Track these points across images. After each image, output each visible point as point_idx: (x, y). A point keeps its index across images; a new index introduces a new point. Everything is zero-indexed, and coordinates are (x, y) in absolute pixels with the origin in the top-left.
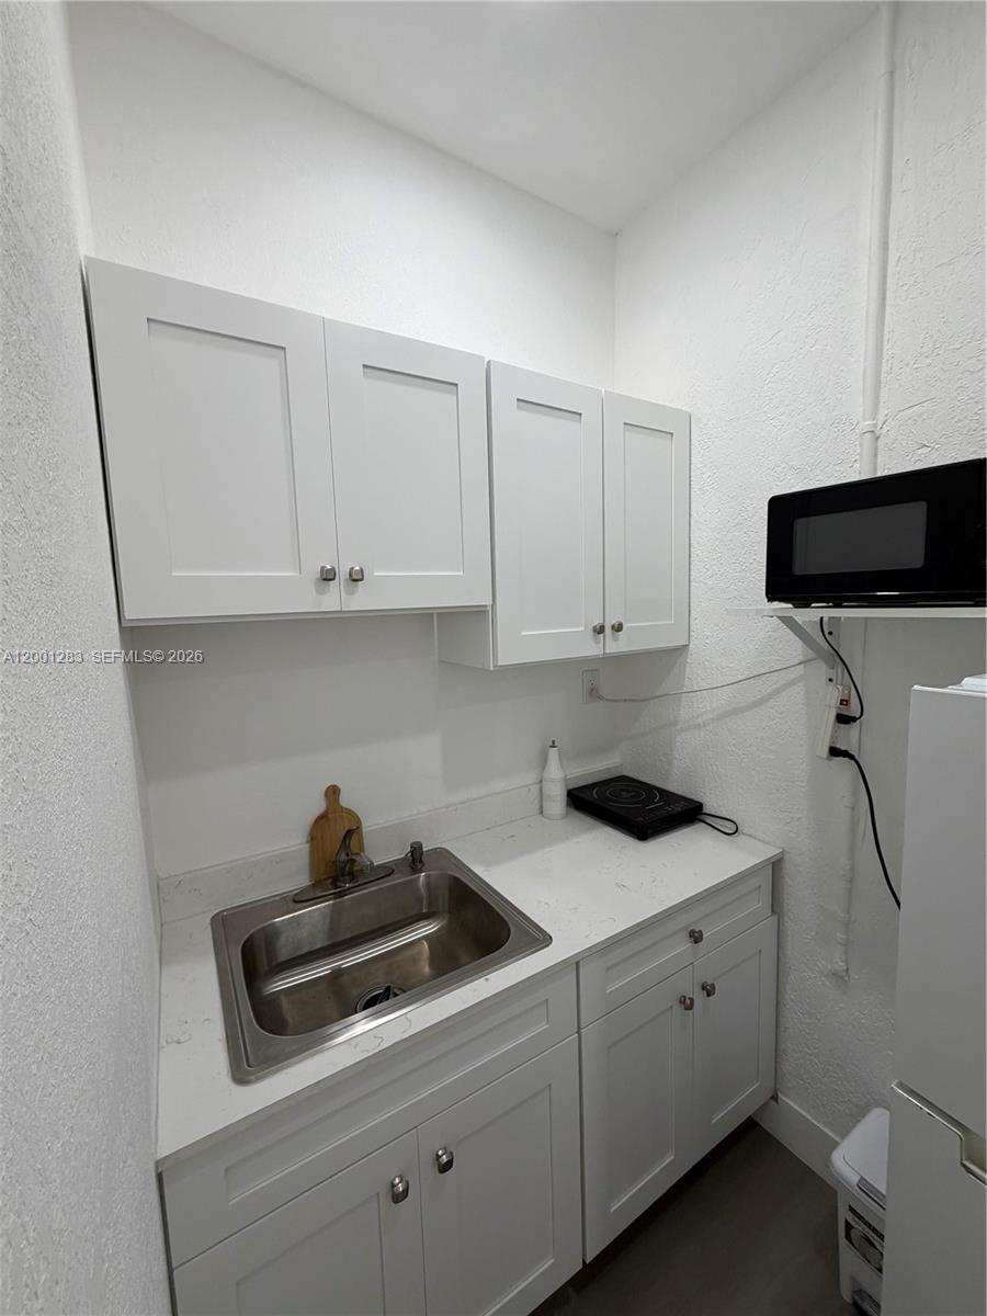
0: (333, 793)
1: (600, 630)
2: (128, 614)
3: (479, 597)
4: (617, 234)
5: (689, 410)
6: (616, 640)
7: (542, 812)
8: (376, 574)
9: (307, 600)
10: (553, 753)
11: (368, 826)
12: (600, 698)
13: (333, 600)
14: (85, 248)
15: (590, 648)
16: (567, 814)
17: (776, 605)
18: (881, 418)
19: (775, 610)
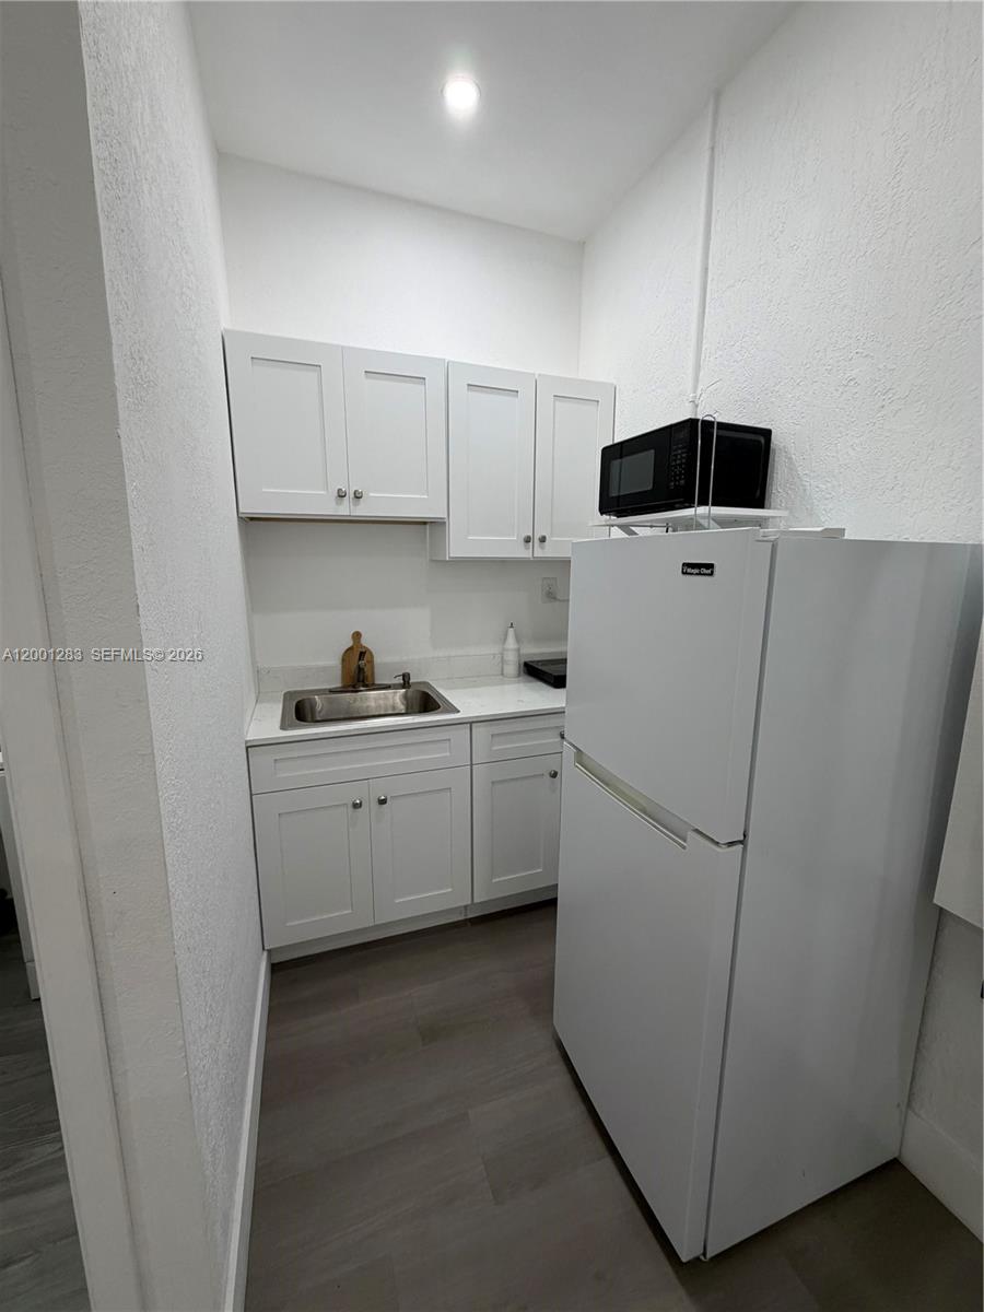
0: (357, 636)
1: (528, 540)
2: (241, 510)
3: (439, 513)
4: (584, 243)
5: (615, 383)
6: (542, 548)
7: (502, 674)
8: (372, 494)
9: (330, 508)
10: (511, 631)
11: (378, 660)
12: (555, 598)
13: (345, 509)
14: (225, 324)
15: (522, 553)
16: (519, 675)
17: (605, 517)
18: (699, 392)
19: (606, 521)
